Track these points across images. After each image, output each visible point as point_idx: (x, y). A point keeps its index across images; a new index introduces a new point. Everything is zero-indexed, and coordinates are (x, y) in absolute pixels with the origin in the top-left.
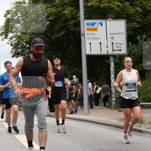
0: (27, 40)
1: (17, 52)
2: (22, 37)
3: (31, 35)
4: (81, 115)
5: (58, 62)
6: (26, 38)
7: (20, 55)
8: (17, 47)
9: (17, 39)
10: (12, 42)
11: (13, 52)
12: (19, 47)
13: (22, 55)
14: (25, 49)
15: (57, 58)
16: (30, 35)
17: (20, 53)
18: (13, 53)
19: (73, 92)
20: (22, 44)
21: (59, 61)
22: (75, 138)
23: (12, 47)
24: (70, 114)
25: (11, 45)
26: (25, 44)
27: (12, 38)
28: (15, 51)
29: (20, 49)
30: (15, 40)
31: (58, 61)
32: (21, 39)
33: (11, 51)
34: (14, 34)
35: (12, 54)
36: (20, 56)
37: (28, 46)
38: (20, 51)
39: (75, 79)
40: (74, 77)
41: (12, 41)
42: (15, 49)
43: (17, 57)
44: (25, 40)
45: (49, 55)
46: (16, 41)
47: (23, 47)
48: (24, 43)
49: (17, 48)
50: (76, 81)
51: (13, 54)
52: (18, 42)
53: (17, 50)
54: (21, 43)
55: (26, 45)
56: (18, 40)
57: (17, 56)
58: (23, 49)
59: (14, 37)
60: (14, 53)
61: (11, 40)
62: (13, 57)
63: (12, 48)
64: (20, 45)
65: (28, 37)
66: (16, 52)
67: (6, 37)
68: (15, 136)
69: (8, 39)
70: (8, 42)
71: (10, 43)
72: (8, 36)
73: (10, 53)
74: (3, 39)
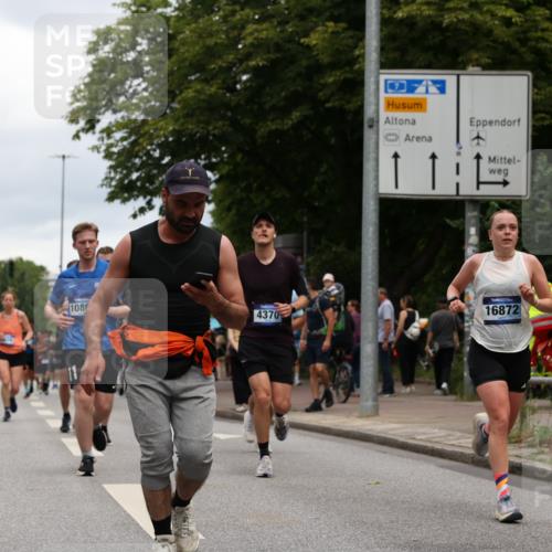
0: (166, 138)
1: (126, 182)
2: (146, 128)
3: (182, 120)
4: (348, 417)
5: (266, 236)
6: (162, 133)
7: (135, 193)
8: (129, 164)
9: (130, 135)
10: (111, 145)
11: (114, 183)
12: (134, 164)
13: (144, 192)
14: (155, 172)
15: (264, 223)
16: (177, 120)
17: (139, 184)
18: (110, 186)
19: (322, 331)
20: (148, 154)
21: (271, 231)
22: (323, 499)
23: (109, 163)
24: (308, 411)
25: (108, 155)
26: (157, 154)
27: (113, 132)
28: (118, 177)
29: (137, 171)
30: (123, 139)
31: (265, 231)
32: (142, 136)
33: (106, 178)
35: (109, 190)
36: (138, 196)
37: (166, 160)
38: (138, 179)
39: (333, 287)
40: (328, 281)
41: (111, 141)
42: (119, 170)
43: (125, 201)
44: (158, 137)
45: (244, 195)
46: (125, 143)
47: (149, 165)
48: (155, 150)
49: (126, 168)
50: (336, 292)
51: (112, 189)
52: (134, 144)
53: (128, 175)
54: (144, 148)
55: (162, 158)
56: (133, 138)
57: (126, 195)
58: (150, 171)
59: (119, 126)
60: (115, 186)
61: (109, 136)
62: (111, 198)
63: (111, 167)
64: (141, 158)
65: (171, 128)
66: (121, 180)
67: (91, 125)
68: (105, 486)
69: (98, 135)
70: (97, 143)
71: (103, 148)
72: (98, 121)
73: (102, 185)
74: (78, 132)
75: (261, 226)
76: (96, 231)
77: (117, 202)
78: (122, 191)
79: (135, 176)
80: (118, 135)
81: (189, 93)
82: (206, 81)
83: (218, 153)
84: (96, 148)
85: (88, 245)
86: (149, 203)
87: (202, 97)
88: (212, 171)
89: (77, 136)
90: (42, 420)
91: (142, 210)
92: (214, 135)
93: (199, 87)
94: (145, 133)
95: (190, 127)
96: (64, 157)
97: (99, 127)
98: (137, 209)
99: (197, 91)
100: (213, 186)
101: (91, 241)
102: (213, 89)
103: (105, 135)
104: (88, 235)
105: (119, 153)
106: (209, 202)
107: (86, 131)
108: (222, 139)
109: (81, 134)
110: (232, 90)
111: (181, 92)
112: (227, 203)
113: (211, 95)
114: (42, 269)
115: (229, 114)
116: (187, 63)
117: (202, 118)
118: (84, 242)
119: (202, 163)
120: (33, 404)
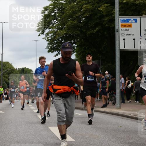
0: (63, 35)
1: (53, 47)
2: (58, 33)
3: (67, 31)
4: (113, 109)
5: (90, 59)
7: (55, 50)
9: (53, 35)
10: (49, 38)
11: (49, 47)
12: (55, 42)
13: (57, 50)
15: (89, 55)
17: (56, 48)
18: (48, 48)
19: (106, 86)
20: (58, 40)
21: (91, 57)
22: (106, 131)
23: (48, 42)
24: (102, 107)
25: (48, 40)
26: (61, 40)
30: (51, 36)
32: (57, 35)
33: (47, 46)
34: (50, 30)
35: (48, 49)
37: (63, 41)
38: (56, 46)
41: (48, 36)
42: (51, 44)
43: (52, 52)
44: (61, 35)
46: (52, 37)
47: (59, 43)
49: (53, 43)
50: (109, 76)
52: (54, 37)
53: (53, 45)
54: (57, 38)
59: (50, 32)
60: (50, 48)
61: (48, 35)
62: (49, 51)
65: (64, 33)
67: (43, 32)
68: (49, 127)
69: (45, 35)
70: (45, 37)
71: (47, 38)
72: (45, 31)
73: (46, 48)
74: (40, 34)
75: (88, 56)
76: (45, 59)
77: (50, 52)
78: (52, 50)
79: (55, 45)
80: (50, 35)
81: (69, 23)
82: (73, 20)
83: (77, 39)
84: (44, 38)
85: (43, 63)
86: (59, 53)
87: (72, 24)
88: (75, 44)
89: (39, 35)
90: (32, 110)
91: (57, 55)
92: (76, 35)
93: (71, 22)
94: (57, 34)
95: (69, 32)
96: (36, 41)
97: (45, 33)
98: (56, 54)
99: (71, 23)
100: (75, 48)
101: (44, 62)
102: (75, 22)
103: (47, 35)
104: (43, 60)
105: (51, 40)
106: (75, 52)
107: (42, 34)
108: (78, 35)
109: (40, 35)
110: (80, 22)
111: (67, 23)
112: (79, 53)
113: (74, 24)
114: (31, 70)
115: (79, 29)
116: (68, 15)
117: (72, 30)
118: (42, 62)
119: (73, 42)
120: (30, 106)
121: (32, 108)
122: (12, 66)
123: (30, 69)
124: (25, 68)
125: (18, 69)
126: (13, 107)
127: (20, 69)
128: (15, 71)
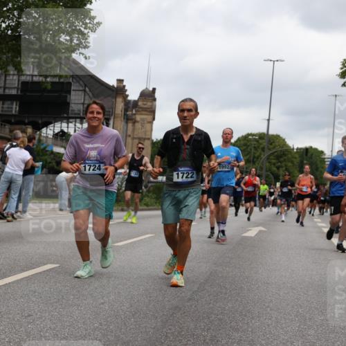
120: (315, 220)
121: (320, 225)
122: (286, 142)
123: (320, 149)
124: (311, 147)
125: (297, 149)
126: (283, 221)
127: (301, 149)
128: (290, 152)
